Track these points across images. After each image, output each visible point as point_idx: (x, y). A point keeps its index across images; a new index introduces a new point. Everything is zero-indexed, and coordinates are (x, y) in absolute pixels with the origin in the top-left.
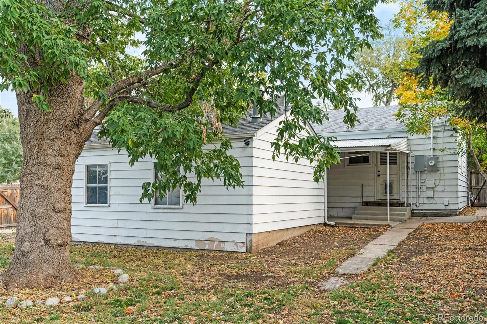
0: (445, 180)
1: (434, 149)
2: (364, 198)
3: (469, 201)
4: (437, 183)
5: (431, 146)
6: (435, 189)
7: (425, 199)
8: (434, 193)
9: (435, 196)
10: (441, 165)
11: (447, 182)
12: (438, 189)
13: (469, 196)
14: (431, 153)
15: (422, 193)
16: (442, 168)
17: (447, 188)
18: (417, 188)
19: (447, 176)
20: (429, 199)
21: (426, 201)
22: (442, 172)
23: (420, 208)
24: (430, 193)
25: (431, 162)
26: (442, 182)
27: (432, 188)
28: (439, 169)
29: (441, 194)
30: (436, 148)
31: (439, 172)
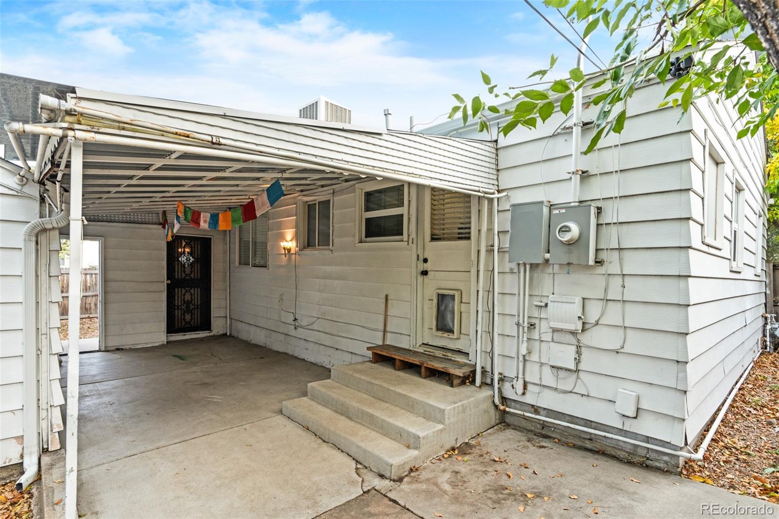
0: (628, 306)
1: (585, 176)
2: (389, 335)
3: (768, 339)
4: (594, 312)
5: (571, 165)
6: (585, 339)
7: (547, 373)
8: (579, 353)
9: (582, 366)
10: (611, 238)
11: (635, 316)
12: (592, 338)
13: (768, 327)
14: (569, 194)
15: (537, 344)
16: (616, 254)
17: (635, 343)
18: (518, 324)
19: (636, 290)
20: (562, 374)
21: (548, 378)
22: (614, 268)
23: (529, 399)
24: (565, 356)
25: (565, 230)
26: (613, 315)
27: (573, 333)
28: (603, 256)
29: (606, 364)
30: (592, 171)
31: (601, 270)
